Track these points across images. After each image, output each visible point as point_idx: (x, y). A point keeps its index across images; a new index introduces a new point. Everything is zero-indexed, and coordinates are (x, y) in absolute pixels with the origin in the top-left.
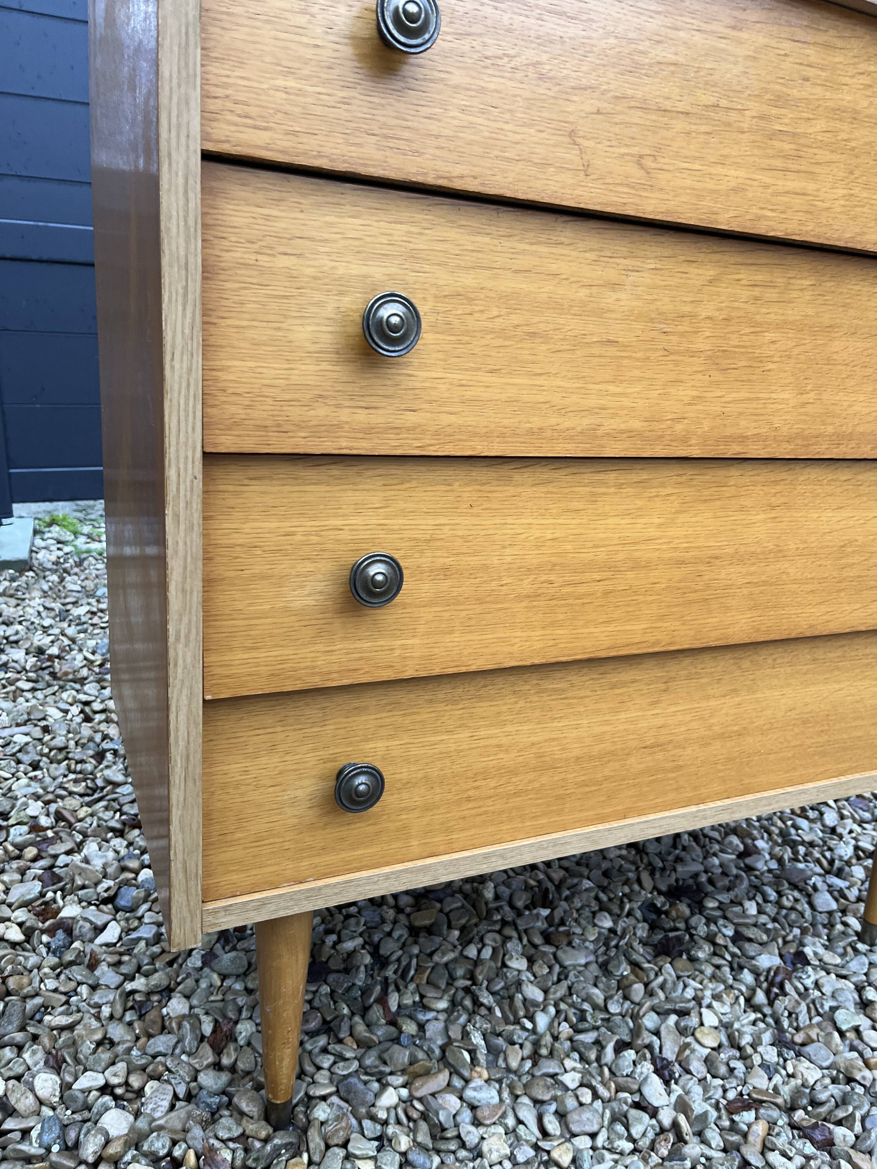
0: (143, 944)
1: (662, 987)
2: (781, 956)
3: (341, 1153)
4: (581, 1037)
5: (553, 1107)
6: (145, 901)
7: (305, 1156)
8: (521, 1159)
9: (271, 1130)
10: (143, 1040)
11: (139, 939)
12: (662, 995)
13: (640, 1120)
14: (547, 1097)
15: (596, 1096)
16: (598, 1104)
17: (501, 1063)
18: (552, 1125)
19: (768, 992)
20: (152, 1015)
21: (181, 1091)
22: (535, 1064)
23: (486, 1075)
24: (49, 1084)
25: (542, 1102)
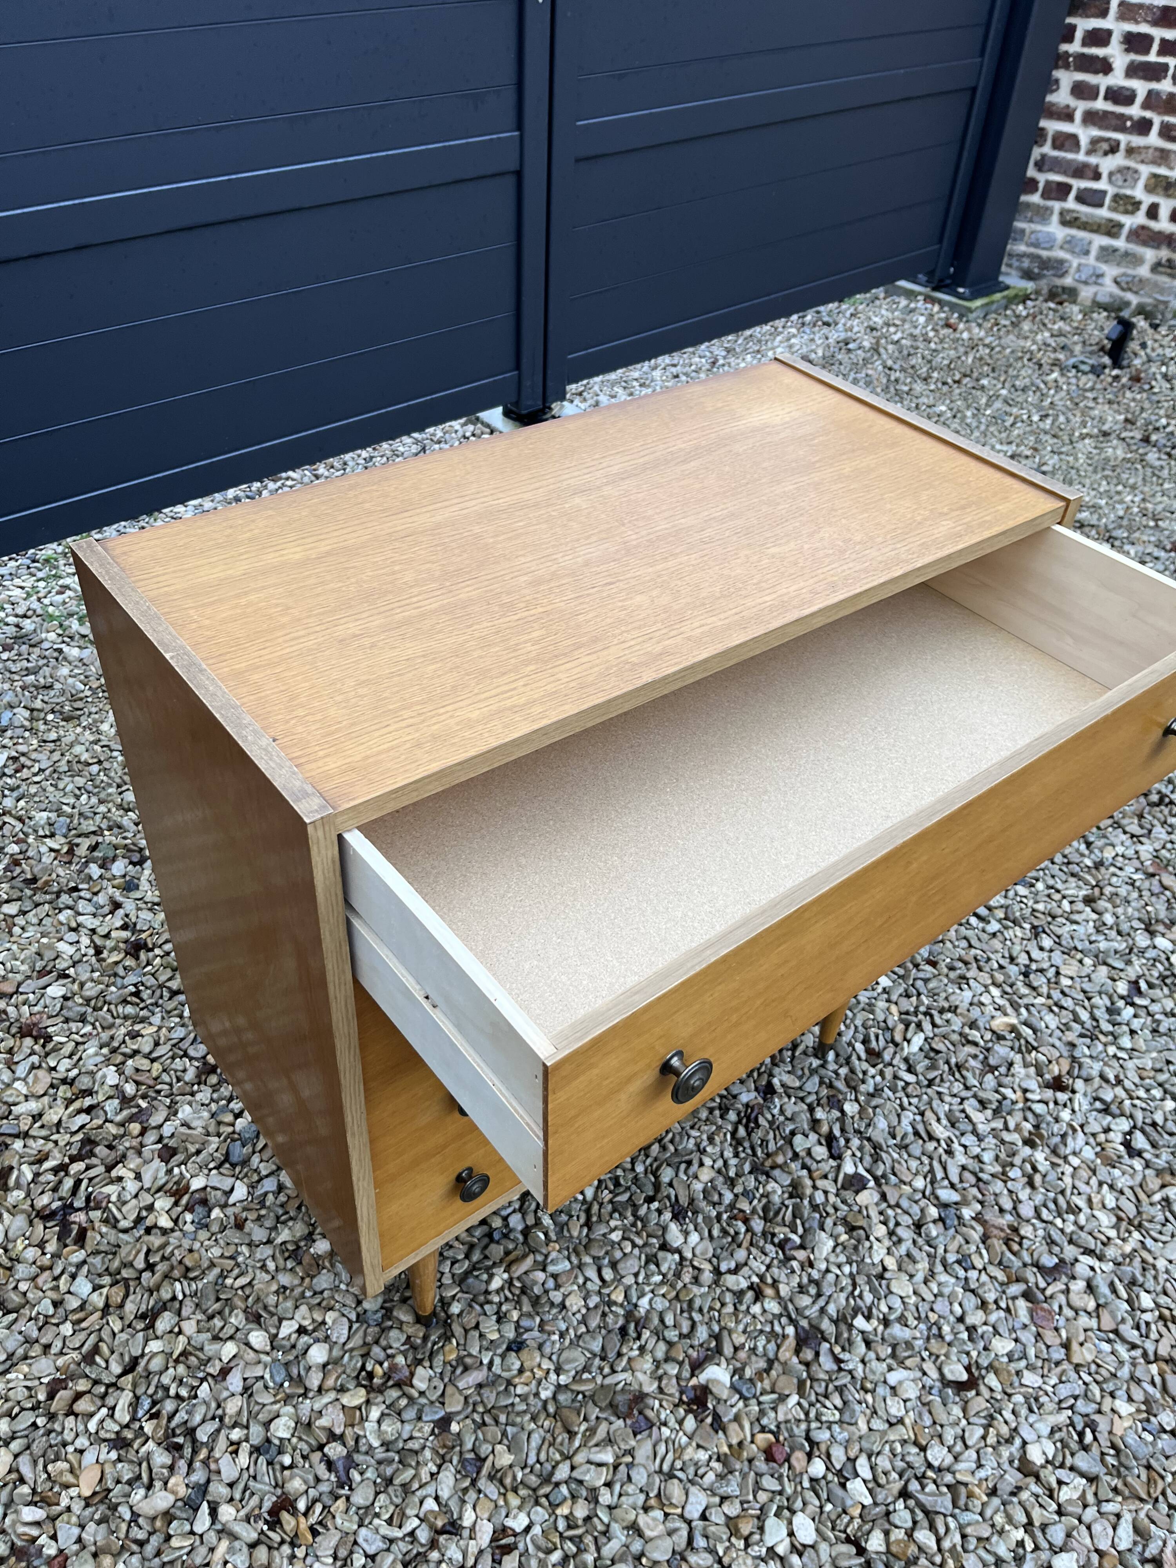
0: (270, 1197)
1: (672, 1141)
2: (756, 1089)
3: (476, 1334)
4: (618, 1199)
5: (606, 1261)
6: (254, 1152)
7: (454, 1341)
8: (591, 1305)
9: (424, 1329)
10: (307, 1280)
11: (266, 1194)
12: (672, 1148)
13: (665, 1259)
14: (602, 1254)
15: (634, 1245)
16: (636, 1251)
17: (566, 1233)
18: (608, 1274)
19: (746, 1127)
20: (306, 1260)
21: (353, 1317)
22: (590, 1229)
23: (557, 1247)
24: (261, 1339)
25: (599, 1258)
